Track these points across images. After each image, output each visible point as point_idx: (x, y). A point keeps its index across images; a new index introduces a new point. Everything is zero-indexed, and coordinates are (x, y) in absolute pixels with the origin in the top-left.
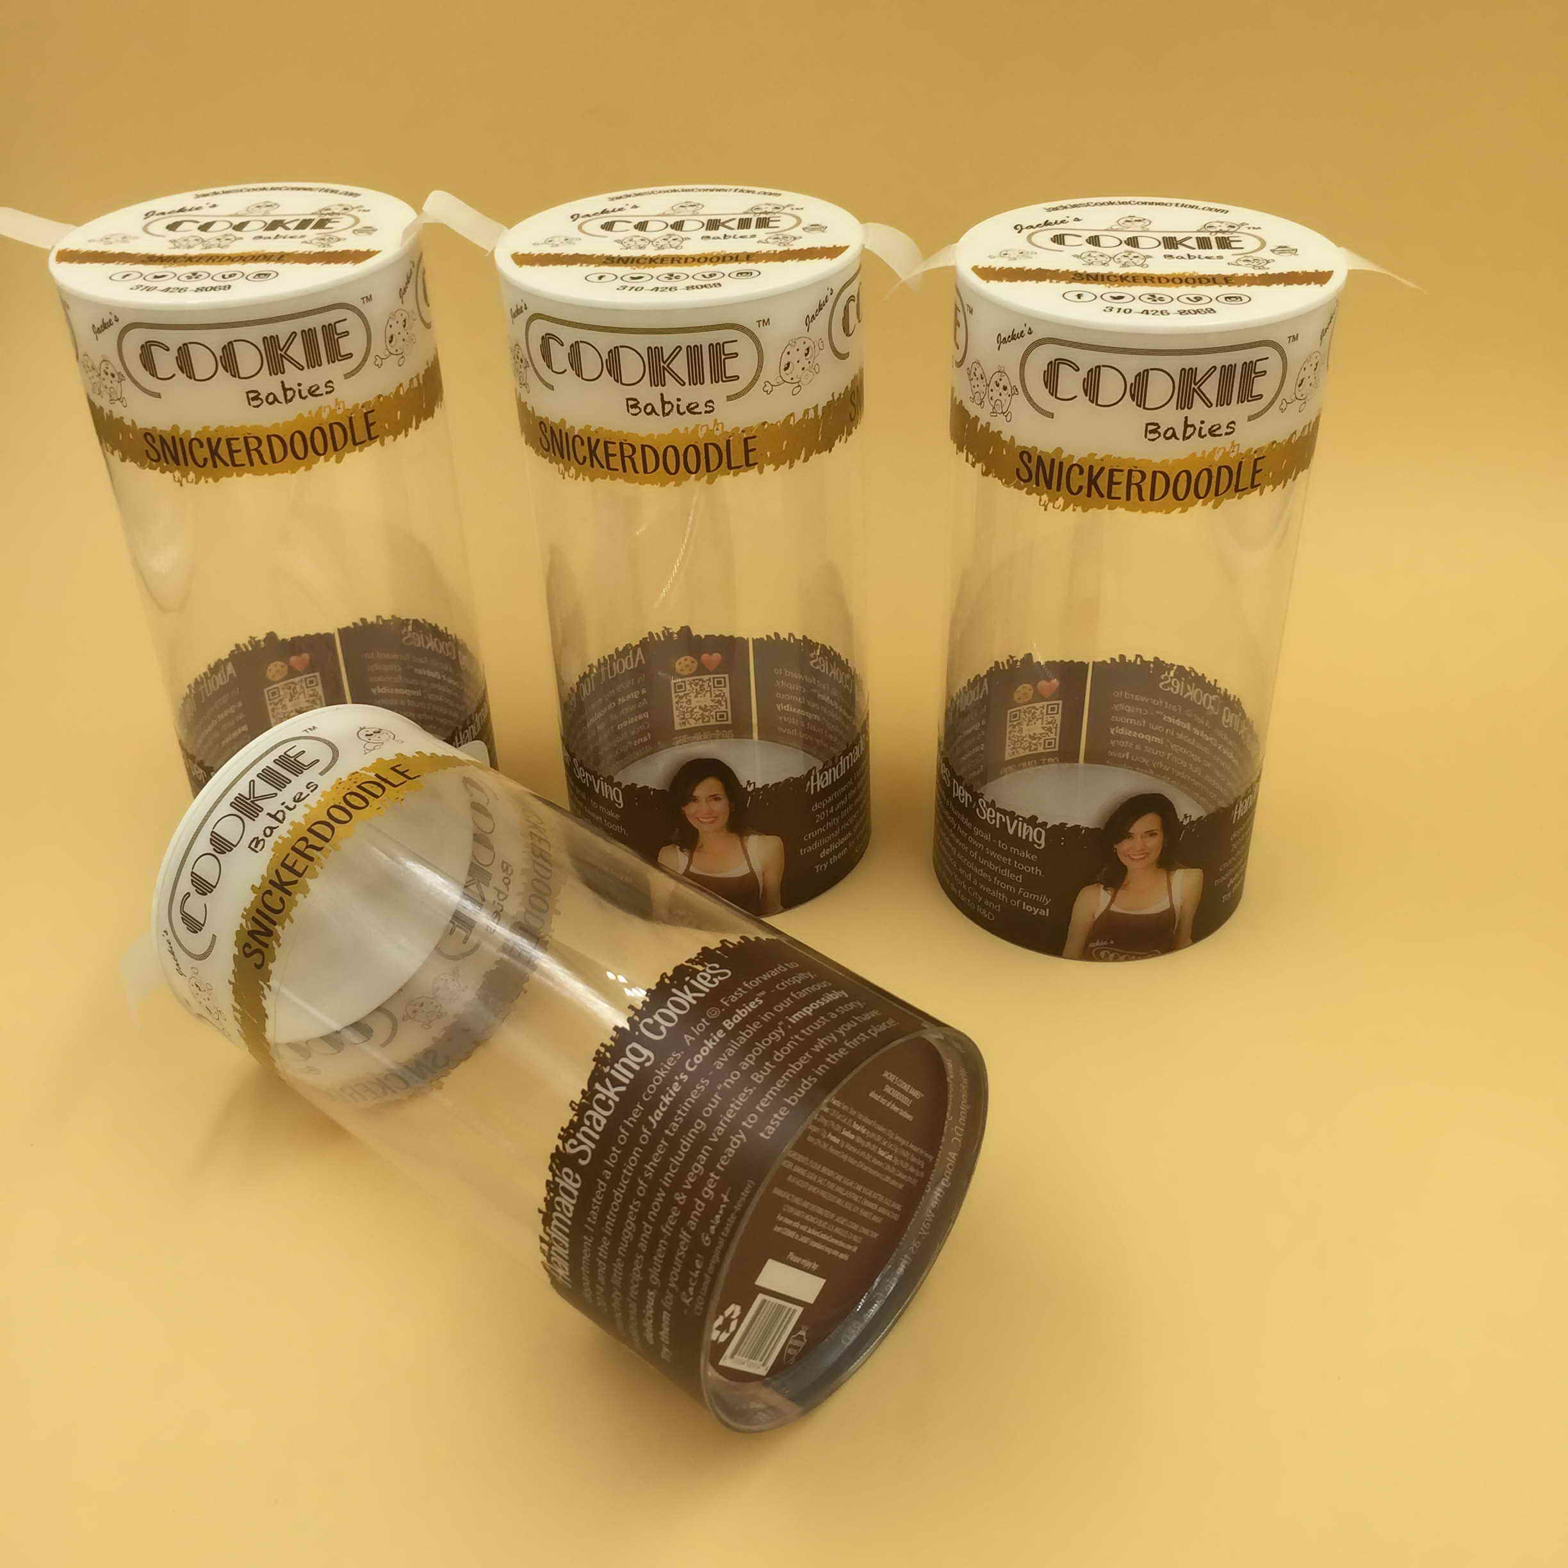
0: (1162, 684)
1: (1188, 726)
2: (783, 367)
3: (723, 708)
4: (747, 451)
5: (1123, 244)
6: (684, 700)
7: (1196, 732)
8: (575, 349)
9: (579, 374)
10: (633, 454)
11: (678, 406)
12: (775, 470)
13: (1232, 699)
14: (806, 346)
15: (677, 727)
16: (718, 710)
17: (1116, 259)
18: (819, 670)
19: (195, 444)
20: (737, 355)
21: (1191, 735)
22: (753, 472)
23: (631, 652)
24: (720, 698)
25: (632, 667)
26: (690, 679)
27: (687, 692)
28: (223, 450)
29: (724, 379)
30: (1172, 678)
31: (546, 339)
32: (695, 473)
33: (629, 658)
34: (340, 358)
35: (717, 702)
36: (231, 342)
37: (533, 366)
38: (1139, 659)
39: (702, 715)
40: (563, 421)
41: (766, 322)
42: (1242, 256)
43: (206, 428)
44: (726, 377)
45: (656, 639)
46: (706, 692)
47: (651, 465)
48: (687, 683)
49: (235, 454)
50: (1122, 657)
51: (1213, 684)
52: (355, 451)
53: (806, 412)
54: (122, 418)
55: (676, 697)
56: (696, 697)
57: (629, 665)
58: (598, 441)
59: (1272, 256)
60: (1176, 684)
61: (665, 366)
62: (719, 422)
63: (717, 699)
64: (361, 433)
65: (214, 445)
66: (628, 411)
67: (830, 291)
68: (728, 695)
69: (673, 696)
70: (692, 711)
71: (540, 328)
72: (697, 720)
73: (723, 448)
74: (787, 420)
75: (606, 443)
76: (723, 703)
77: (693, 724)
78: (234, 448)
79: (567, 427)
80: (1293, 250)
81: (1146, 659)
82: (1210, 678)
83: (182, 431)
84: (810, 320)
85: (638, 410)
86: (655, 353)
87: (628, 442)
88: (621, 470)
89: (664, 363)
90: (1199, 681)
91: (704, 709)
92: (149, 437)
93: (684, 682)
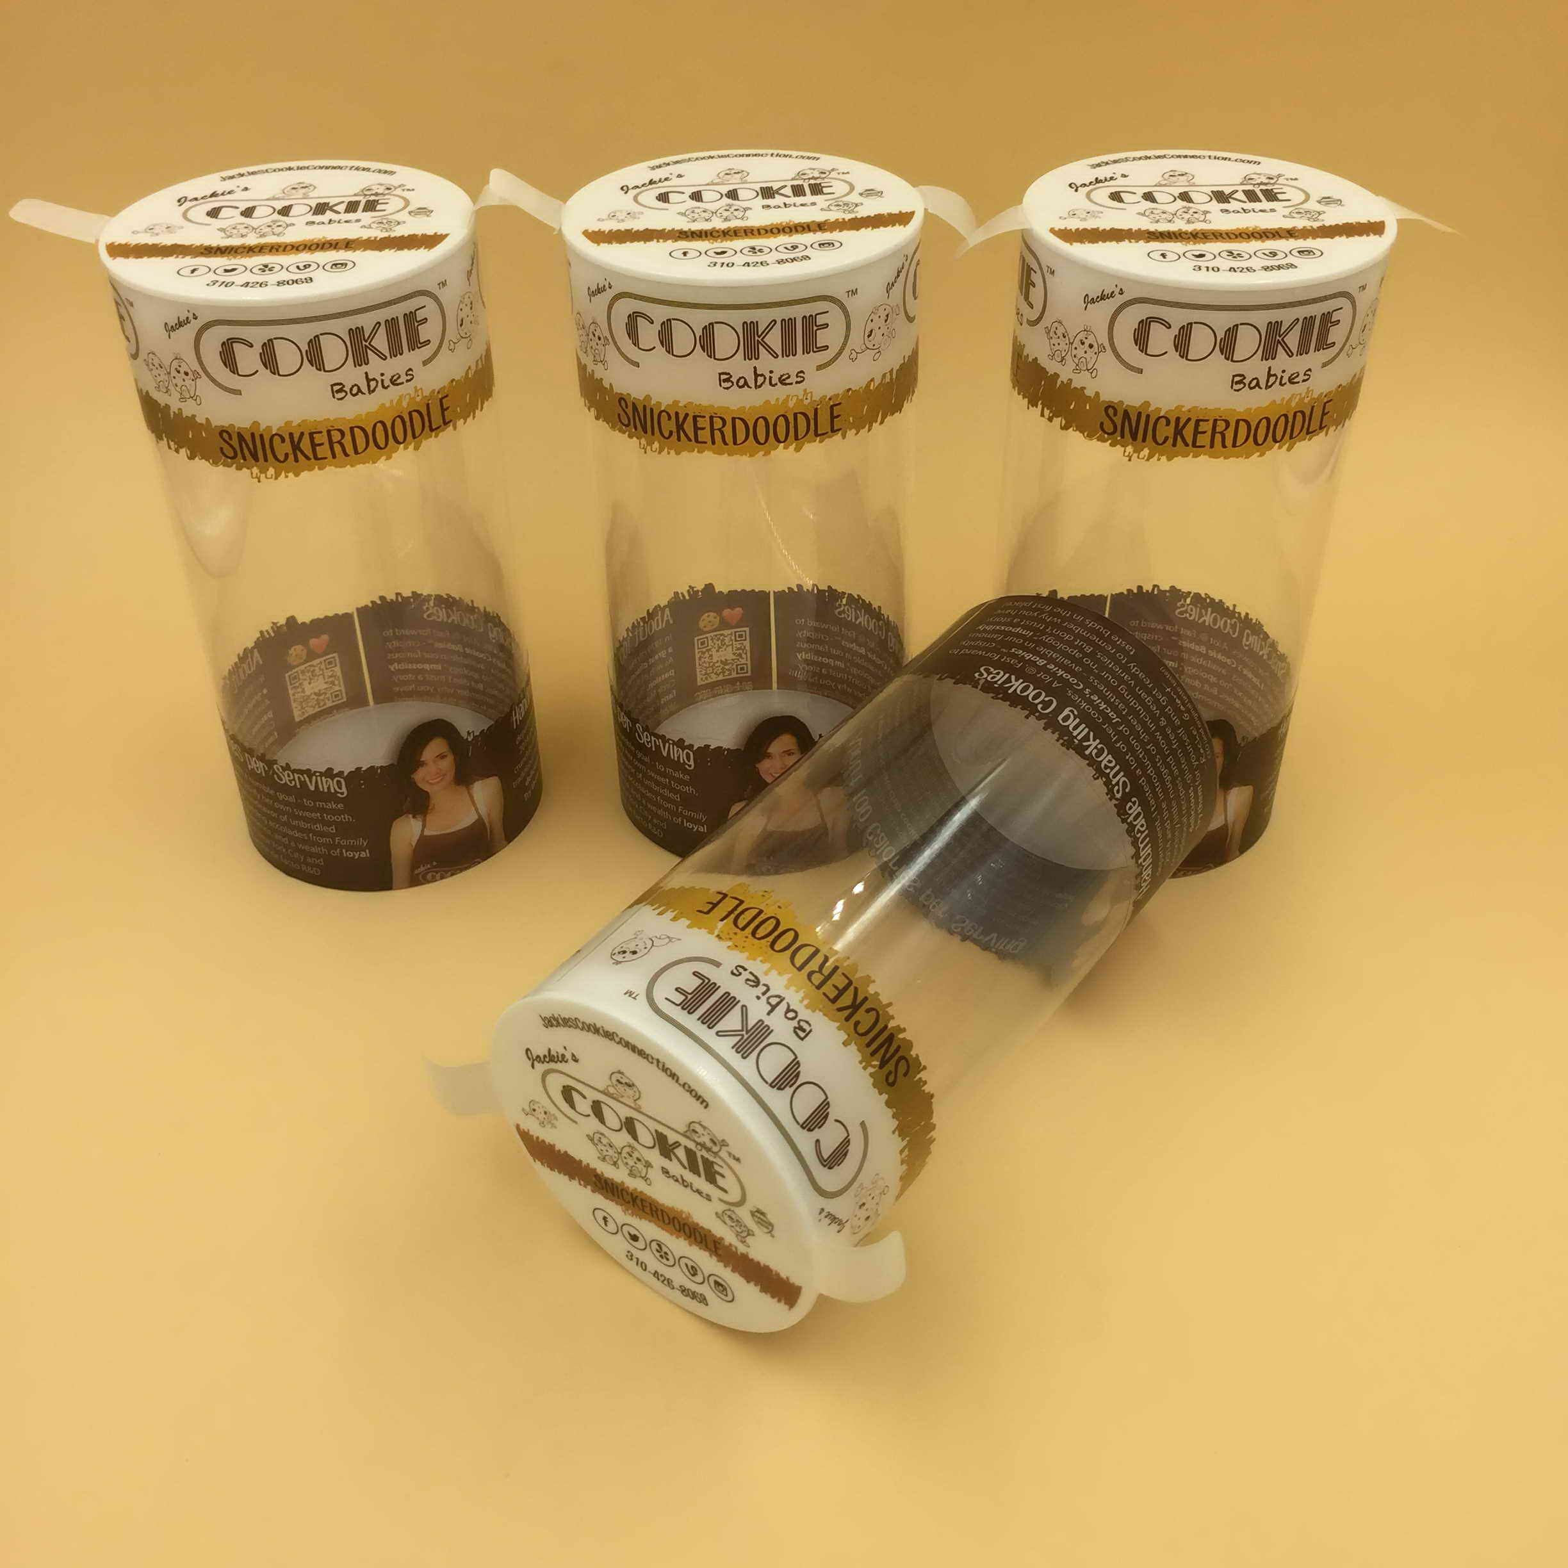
0: (1179, 610)
1: (1203, 649)
2: (867, 334)
3: (743, 661)
4: (833, 417)
5: (1178, 200)
6: (707, 655)
7: (1212, 653)
8: (666, 327)
9: (670, 351)
10: (724, 426)
11: (771, 378)
12: (856, 434)
13: (1254, 621)
14: (886, 313)
15: (699, 683)
16: (739, 663)
17: (1178, 214)
18: (845, 618)
19: (277, 440)
20: (827, 325)
21: (1206, 657)
22: (838, 437)
23: (660, 612)
24: (741, 651)
25: (660, 628)
26: (712, 634)
27: (710, 647)
28: (305, 445)
29: (815, 350)
30: (1188, 605)
31: (633, 318)
32: (784, 442)
33: (658, 620)
34: (419, 345)
35: (738, 655)
36: (317, 336)
37: (615, 343)
38: (1156, 589)
39: (723, 668)
40: (648, 398)
41: (854, 292)
42: (1293, 208)
43: (288, 423)
44: (816, 348)
45: (681, 598)
46: (727, 646)
47: (741, 436)
48: (709, 639)
49: (317, 448)
50: (1140, 588)
51: (1231, 608)
52: (431, 437)
53: (884, 376)
54: (194, 416)
55: (699, 652)
56: (718, 651)
57: (658, 626)
58: (687, 415)
59: (1319, 208)
60: (1192, 611)
61: (760, 339)
62: (808, 391)
63: (738, 652)
64: (437, 420)
65: (296, 440)
66: (721, 385)
67: (905, 258)
68: (748, 648)
69: (697, 651)
70: (714, 665)
71: (624, 308)
72: (718, 675)
73: (811, 416)
74: (868, 385)
75: (695, 418)
76: (744, 656)
77: (714, 678)
78: (317, 441)
79: (653, 402)
80: (1338, 200)
81: (1162, 588)
82: (1229, 604)
83: (262, 427)
84: (890, 287)
85: (730, 384)
86: (750, 328)
87: (718, 415)
88: (710, 442)
89: (759, 337)
90: (1219, 607)
91: (725, 663)
92: (225, 435)
93: (707, 638)
